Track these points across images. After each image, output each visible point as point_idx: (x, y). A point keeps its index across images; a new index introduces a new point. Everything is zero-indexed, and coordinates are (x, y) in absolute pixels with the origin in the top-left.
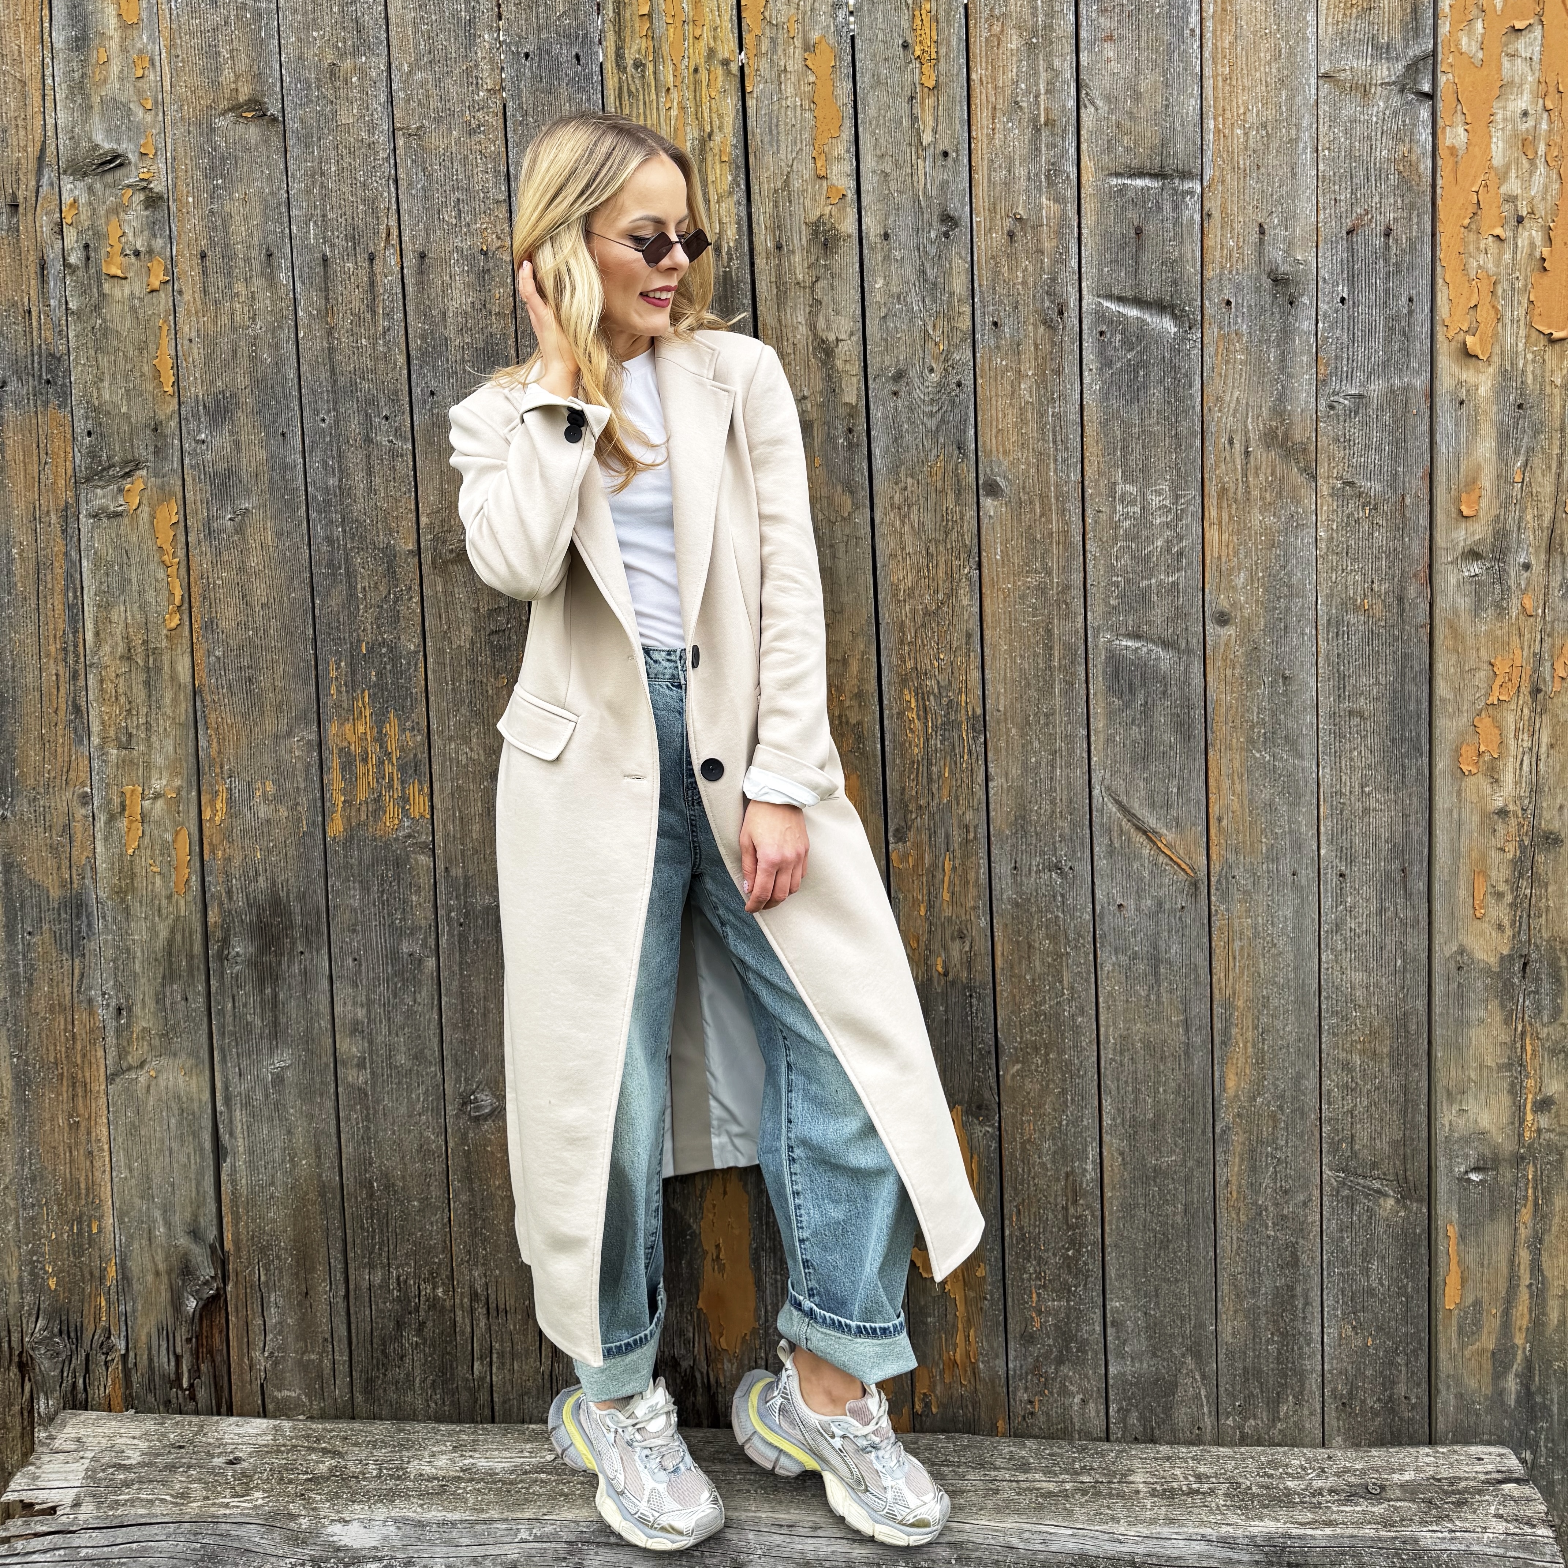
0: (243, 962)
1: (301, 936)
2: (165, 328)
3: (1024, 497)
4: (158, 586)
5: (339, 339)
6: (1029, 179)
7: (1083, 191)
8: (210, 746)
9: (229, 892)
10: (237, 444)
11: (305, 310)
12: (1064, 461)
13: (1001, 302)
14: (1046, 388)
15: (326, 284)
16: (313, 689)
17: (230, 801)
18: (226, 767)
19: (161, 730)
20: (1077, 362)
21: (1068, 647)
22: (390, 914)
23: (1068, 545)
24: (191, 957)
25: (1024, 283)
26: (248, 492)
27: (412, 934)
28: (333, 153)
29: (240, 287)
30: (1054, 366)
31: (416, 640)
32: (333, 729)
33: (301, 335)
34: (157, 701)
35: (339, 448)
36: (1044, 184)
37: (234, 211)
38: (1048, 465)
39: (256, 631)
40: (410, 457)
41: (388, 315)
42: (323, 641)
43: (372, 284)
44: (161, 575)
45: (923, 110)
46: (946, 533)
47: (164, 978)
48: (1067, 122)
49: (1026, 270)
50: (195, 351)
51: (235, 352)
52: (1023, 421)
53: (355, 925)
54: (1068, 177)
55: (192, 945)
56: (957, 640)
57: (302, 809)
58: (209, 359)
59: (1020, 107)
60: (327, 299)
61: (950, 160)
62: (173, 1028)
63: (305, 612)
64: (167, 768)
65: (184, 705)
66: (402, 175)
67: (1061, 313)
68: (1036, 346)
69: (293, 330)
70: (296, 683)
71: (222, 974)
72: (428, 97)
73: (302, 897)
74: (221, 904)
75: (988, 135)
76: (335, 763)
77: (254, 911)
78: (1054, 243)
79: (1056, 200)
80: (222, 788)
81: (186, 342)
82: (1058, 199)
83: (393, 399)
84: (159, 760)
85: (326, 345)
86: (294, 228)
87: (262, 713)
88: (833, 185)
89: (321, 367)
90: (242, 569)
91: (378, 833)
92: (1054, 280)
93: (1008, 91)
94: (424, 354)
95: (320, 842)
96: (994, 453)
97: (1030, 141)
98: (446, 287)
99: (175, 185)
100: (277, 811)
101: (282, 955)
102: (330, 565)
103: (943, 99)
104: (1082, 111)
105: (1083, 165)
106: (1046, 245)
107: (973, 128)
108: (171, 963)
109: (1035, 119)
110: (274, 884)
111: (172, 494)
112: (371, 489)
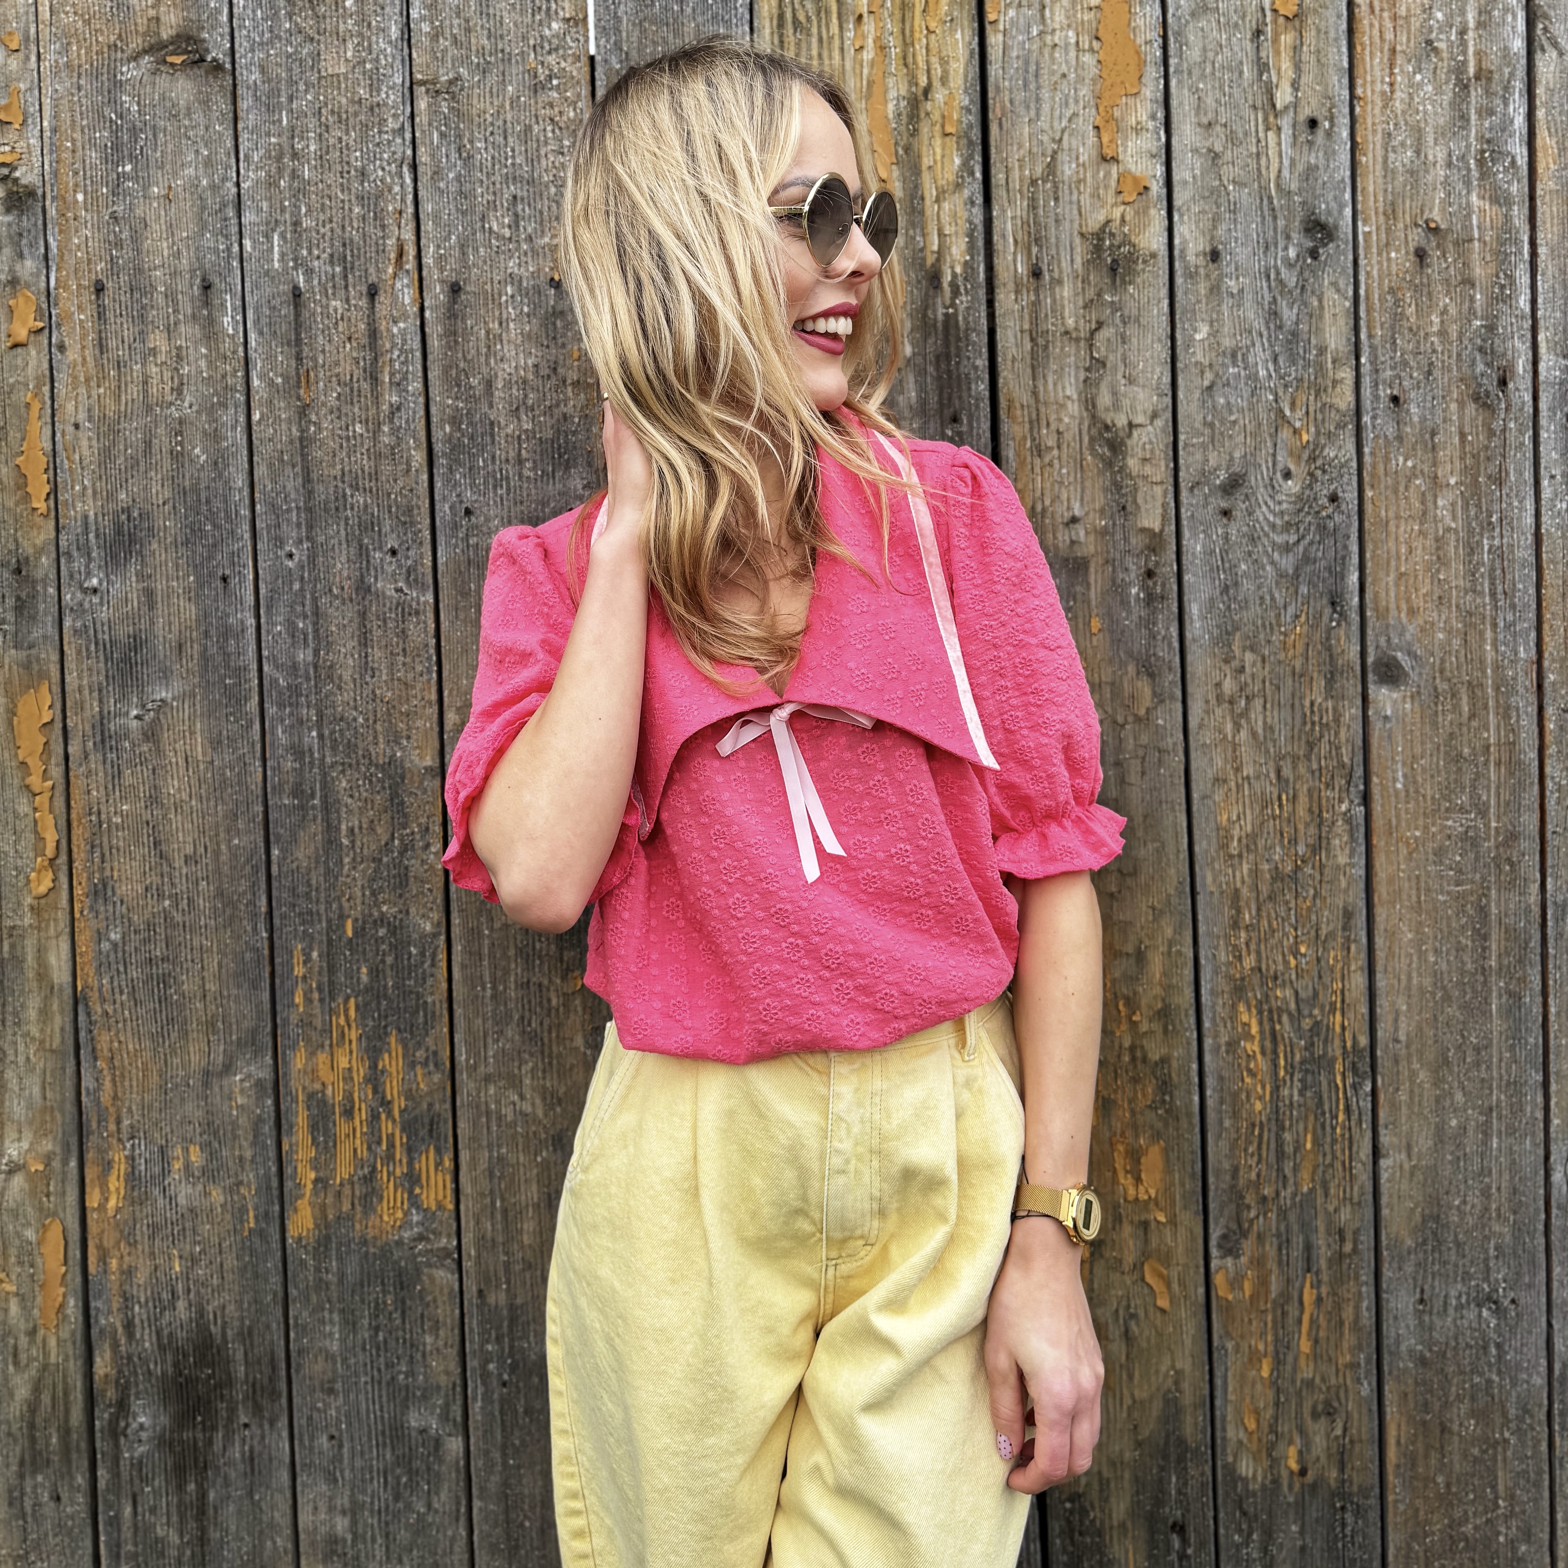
0: (150, 1440)
1: (246, 1398)
2: (36, 406)
3: (1442, 686)
4: (21, 825)
5: (317, 425)
6: (1449, 165)
7: (1539, 186)
8: (98, 1089)
9: (129, 1326)
10: (149, 594)
11: (262, 377)
12: (1508, 626)
13: (1405, 363)
14: (1478, 506)
15: (298, 334)
16: (266, 996)
17: (132, 1178)
18: (126, 1122)
19: (21, 1059)
20: (1529, 464)
21: (1510, 933)
22: (389, 1365)
23: (1513, 765)
24: (65, 1432)
25: (1443, 333)
26: (165, 675)
27: (424, 1397)
28: (312, 123)
29: (158, 340)
30: (1492, 469)
31: (436, 915)
32: (298, 1061)
33: (256, 416)
34: (16, 1014)
35: (315, 600)
36: (1475, 174)
37: (151, 217)
38: (1482, 633)
39: (175, 899)
40: (430, 616)
41: (398, 385)
42: (283, 917)
43: (373, 334)
44: (23, 807)
45: (1277, 53)
46: (1311, 745)
47: (22, 1463)
48: (1512, 74)
49: (1444, 312)
50: (85, 443)
51: (148, 444)
52: (1442, 561)
53: (333, 1381)
54: (1513, 162)
55: (67, 1411)
56: (1329, 921)
57: (248, 1193)
58: (106, 455)
59: (1436, 50)
60: (299, 358)
61: (1320, 134)
62: (37, 1546)
63: (255, 869)
64: (30, 1123)
65: (58, 1021)
66: (423, 157)
67: (1503, 383)
68: (1463, 435)
69: (242, 409)
70: (239, 986)
71: (116, 1459)
72: (468, 30)
73: (246, 1335)
74: (115, 1346)
75: (1383, 93)
76: (301, 1118)
77: (169, 1358)
78: (1491, 269)
79: (1495, 200)
80: (119, 1157)
81: (70, 429)
82: (1499, 198)
83: (406, 522)
84: (17, 1108)
85: (295, 432)
86: (247, 243)
87: (184, 1034)
88: (1129, 173)
89: (288, 471)
90: (154, 800)
91: (371, 1233)
92: (1491, 328)
93: (1415, 23)
94: (456, 448)
95: (276, 1245)
96: (1393, 613)
97: (1452, 104)
98: (492, 339)
99: (55, 174)
100: (207, 1194)
101: (214, 1428)
102: (297, 791)
103: (1310, 36)
104: (1538, 55)
105: (1539, 142)
106: (1478, 271)
107: (1359, 82)
108: (33, 1440)
109: (1460, 69)
110: (201, 1313)
111: (43, 675)
112: (366, 667)
